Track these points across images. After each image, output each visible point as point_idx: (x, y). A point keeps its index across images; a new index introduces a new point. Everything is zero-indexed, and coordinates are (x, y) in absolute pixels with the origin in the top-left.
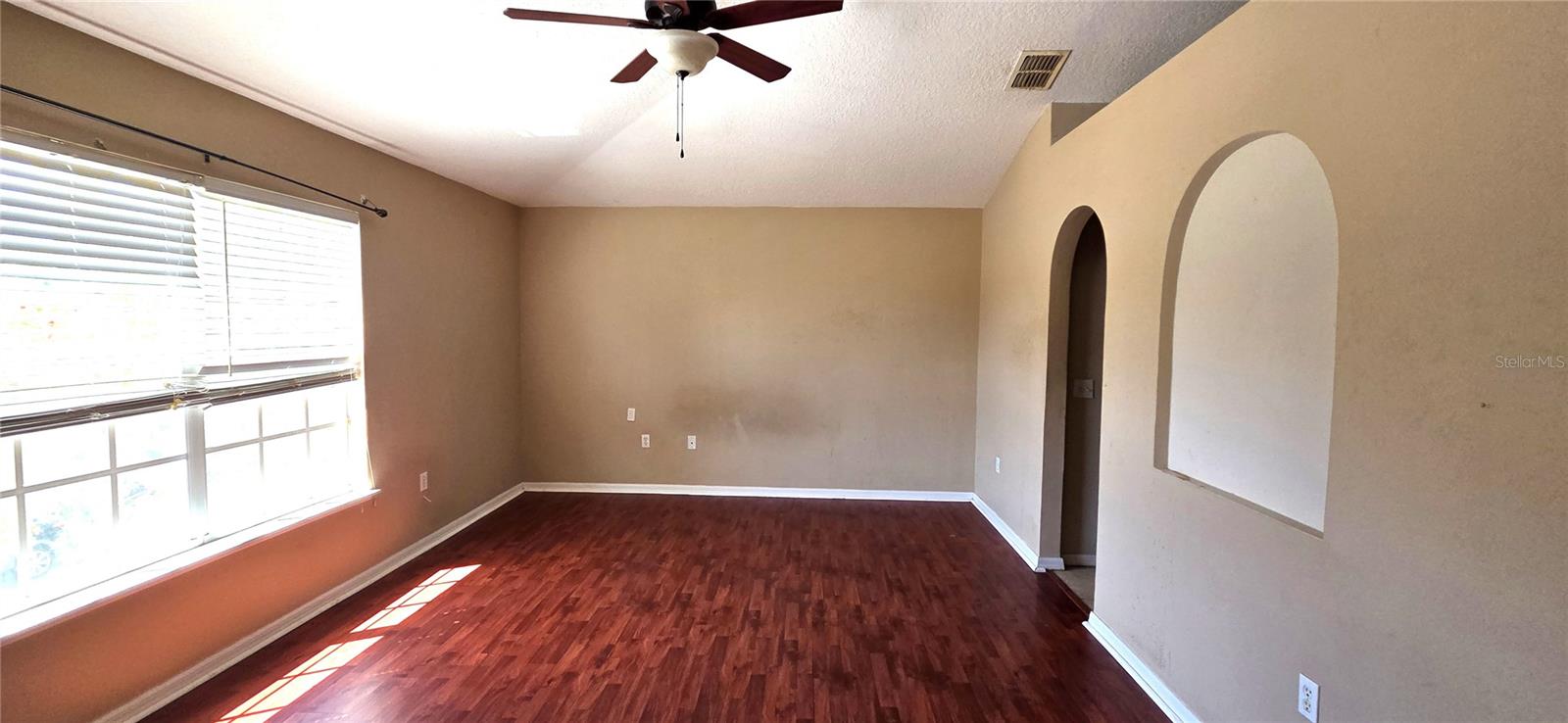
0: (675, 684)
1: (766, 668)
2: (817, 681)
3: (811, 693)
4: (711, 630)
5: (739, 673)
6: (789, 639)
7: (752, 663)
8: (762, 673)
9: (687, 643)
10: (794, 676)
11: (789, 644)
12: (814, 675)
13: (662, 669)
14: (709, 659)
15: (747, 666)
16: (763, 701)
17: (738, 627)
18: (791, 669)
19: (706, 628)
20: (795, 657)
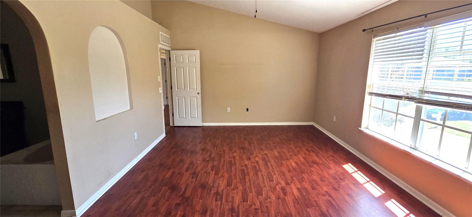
0: (254, 183)
1: (227, 189)
2: (211, 185)
3: (214, 182)
4: (251, 206)
5: (236, 187)
6: (218, 202)
7: (232, 191)
8: (228, 187)
9: (258, 198)
10: (218, 187)
11: (219, 199)
12: (212, 187)
13: (261, 188)
14: (247, 191)
15: (234, 189)
16: (228, 179)
17: (240, 207)
18: (219, 189)
19: (253, 207)
20: (217, 194)
